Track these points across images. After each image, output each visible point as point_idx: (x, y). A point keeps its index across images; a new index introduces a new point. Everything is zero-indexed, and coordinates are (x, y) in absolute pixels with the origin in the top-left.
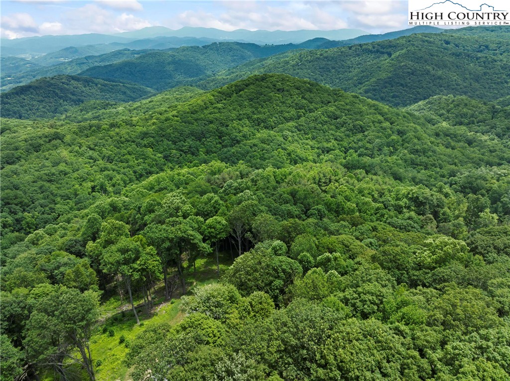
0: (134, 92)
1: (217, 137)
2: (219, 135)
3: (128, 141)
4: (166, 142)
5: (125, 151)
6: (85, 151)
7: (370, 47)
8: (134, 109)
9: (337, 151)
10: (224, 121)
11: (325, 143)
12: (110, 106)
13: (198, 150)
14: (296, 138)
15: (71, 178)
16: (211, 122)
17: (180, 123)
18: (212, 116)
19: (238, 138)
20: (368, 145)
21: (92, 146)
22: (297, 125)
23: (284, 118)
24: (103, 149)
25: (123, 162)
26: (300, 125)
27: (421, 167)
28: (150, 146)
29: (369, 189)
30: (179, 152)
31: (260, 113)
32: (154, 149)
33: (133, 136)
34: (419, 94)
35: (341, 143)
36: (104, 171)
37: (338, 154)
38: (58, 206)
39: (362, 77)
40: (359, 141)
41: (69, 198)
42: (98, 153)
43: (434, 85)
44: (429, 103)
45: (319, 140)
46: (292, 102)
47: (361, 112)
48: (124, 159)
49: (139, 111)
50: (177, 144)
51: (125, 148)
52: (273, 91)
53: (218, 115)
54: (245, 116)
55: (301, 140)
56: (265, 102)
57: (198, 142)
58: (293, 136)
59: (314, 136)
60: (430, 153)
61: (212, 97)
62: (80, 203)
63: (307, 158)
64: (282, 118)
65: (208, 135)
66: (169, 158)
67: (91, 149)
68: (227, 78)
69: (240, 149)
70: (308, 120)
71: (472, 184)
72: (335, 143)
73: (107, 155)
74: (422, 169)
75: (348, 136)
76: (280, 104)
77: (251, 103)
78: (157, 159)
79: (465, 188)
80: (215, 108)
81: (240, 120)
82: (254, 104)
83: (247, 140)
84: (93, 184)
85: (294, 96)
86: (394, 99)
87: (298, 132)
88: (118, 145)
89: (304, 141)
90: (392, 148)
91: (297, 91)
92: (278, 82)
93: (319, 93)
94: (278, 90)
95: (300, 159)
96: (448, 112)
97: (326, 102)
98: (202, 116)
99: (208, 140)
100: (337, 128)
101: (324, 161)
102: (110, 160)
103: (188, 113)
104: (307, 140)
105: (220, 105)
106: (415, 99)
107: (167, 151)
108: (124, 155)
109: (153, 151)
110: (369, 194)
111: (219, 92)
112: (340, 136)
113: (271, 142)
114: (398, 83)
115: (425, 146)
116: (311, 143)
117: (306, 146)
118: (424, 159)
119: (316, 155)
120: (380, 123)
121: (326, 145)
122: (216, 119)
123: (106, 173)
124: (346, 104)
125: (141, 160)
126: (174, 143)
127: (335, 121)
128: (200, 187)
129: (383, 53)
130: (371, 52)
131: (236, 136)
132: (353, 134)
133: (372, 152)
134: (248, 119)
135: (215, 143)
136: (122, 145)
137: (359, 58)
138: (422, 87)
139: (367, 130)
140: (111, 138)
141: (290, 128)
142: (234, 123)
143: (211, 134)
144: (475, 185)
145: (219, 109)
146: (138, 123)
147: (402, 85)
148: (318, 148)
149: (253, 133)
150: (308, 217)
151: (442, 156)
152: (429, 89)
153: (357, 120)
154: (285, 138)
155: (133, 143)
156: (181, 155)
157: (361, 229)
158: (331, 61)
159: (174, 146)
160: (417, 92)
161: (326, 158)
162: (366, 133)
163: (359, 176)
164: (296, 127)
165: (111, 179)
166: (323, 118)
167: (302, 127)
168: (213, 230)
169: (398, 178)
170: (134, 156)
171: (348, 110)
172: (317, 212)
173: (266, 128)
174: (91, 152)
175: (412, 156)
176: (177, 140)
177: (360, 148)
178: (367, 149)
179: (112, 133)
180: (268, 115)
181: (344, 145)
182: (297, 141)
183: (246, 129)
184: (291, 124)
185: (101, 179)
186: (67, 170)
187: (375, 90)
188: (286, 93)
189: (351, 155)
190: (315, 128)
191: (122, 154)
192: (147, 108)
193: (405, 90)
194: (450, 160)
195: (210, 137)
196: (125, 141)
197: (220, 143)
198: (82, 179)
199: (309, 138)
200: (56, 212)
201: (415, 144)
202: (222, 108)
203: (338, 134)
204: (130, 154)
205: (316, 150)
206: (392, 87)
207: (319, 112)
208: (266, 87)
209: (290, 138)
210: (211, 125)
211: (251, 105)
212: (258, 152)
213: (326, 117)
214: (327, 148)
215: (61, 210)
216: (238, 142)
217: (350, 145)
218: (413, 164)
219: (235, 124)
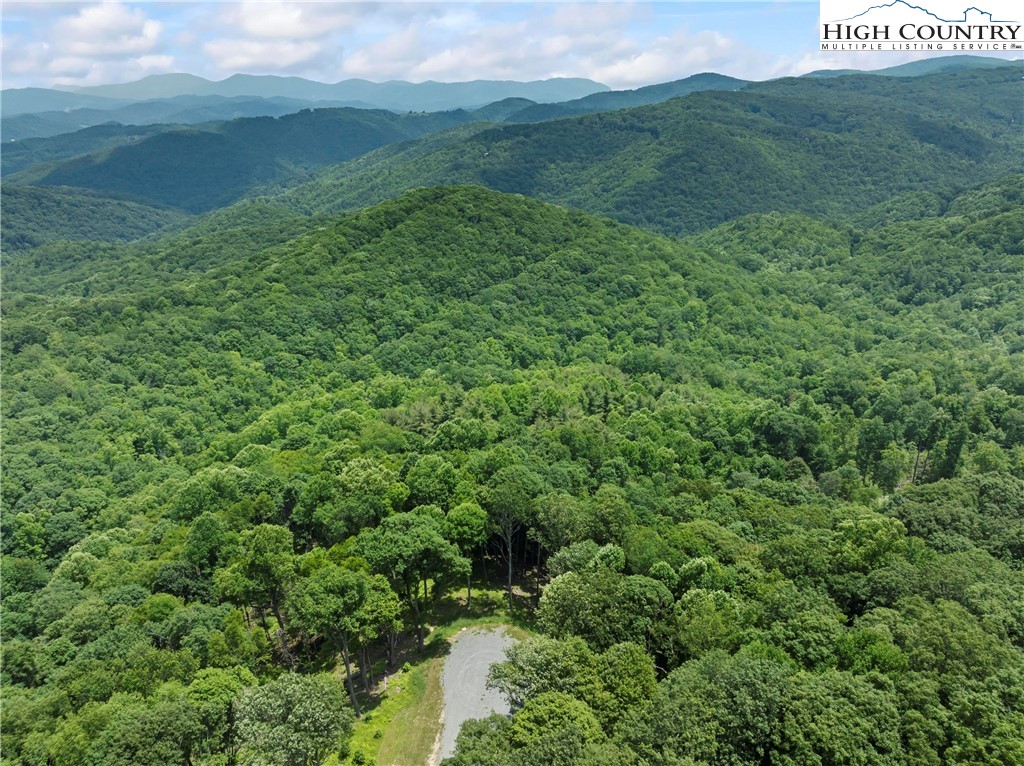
0: (143, 217)
1: (365, 320)
2: (368, 314)
3: (188, 339)
4: (266, 337)
5: (183, 360)
6: (103, 366)
7: (619, 121)
8: (162, 260)
9: (596, 337)
10: (375, 288)
11: (570, 321)
12: (102, 253)
13: (332, 349)
14: (517, 314)
15: (89, 428)
16: (349, 290)
17: (287, 294)
18: (350, 276)
19: (408, 320)
20: (650, 321)
21: (114, 355)
22: (515, 288)
23: (487, 273)
24: (139, 359)
25: (185, 385)
26: (520, 288)
27: (748, 357)
28: (234, 346)
29: (680, 413)
30: (295, 356)
31: (440, 266)
32: (243, 352)
33: (196, 329)
34: (715, 208)
35: (600, 318)
36: (151, 406)
37: (599, 341)
38: (83, 491)
39: (608, 178)
40: (631, 312)
41: (99, 472)
42: (129, 367)
43: (741, 191)
44: (739, 227)
45: (558, 315)
46: (500, 243)
47: (628, 257)
48: (186, 377)
49: (175, 264)
50: (288, 338)
51: (184, 353)
52: (460, 222)
53: (360, 275)
54: (414, 274)
55: (527, 316)
56: (448, 245)
57: (329, 333)
58: (510, 311)
59: (548, 307)
60: (760, 330)
61: (343, 239)
62: (121, 480)
63: (542, 353)
64: (485, 276)
65: (347, 318)
66: (277, 369)
67: (113, 361)
68: (342, 184)
69: (415, 344)
70: (535, 277)
71: (843, 387)
72: (590, 319)
73: (151, 371)
74: (749, 361)
75: (610, 304)
76: (477, 247)
77: (422, 246)
78: (255, 373)
79: (832, 394)
80: (351, 260)
81: (405, 282)
82: (427, 250)
83: (423, 322)
84: (135, 435)
85: (502, 230)
86: (670, 220)
87: (520, 302)
88: (169, 350)
89: (533, 318)
90: (691, 323)
91: (503, 219)
92: (467, 202)
93: (546, 221)
94: (470, 219)
95: (530, 354)
96: (775, 245)
97: (561, 239)
98: (330, 278)
99: (349, 327)
100: (589, 289)
101: (575, 356)
102: (156, 382)
103: (298, 272)
104: (536, 315)
105: (361, 255)
106: (709, 218)
107: (270, 355)
108: (184, 369)
109: (242, 356)
110: (682, 422)
111: (355, 227)
112: (595, 305)
113: (472, 324)
114: (675, 189)
115: (751, 317)
116: (544, 321)
117: (536, 329)
118: (752, 343)
119: (559, 346)
120: (665, 276)
121: (573, 324)
122: (358, 283)
123: (156, 410)
124: (600, 243)
125: (224, 377)
126: (283, 336)
127: (583, 275)
128: (384, 436)
129: (641, 130)
130: (621, 128)
131: (402, 316)
132: (618, 299)
133: (660, 333)
134: (420, 280)
135: (362, 331)
136: (177, 348)
137: (599, 141)
138: (720, 195)
139: (643, 290)
140: (151, 335)
141: (503, 295)
142: (394, 290)
143: (354, 313)
144: (848, 389)
145: (361, 262)
146: (196, 297)
147: (683, 192)
148: (560, 331)
149: (432, 307)
150: (600, 481)
151: (780, 334)
152: (732, 197)
153: (624, 272)
154: (497, 314)
155: (197, 343)
156: (300, 361)
157: (719, 505)
158: (546, 147)
159: (282, 343)
160: (712, 204)
161: (577, 351)
162: (642, 297)
163: (652, 385)
164: (514, 293)
165: (170, 422)
166: (562, 271)
167: (524, 292)
168: (466, 528)
169: (716, 384)
170: (205, 370)
171: (605, 254)
172: (614, 471)
173: (457, 295)
174: (115, 368)
175: (731, 337)
176: (288, 331)
177: (635, 326)
178: (647, 328)
179: (151, 324)
180: (458, 271)
181: (606, 322)
182: (520, 320)
183: (419, 301)
184: (504, 286)
185: (152, 425)
186: (77, 410)
187: (634, 203)
188: (485, 224)
189: (622, 342)
190: (549, 292)
191: (180, 367)
192: (192, 257)
193: (687, 202)
194: (795, 340)
195: (351, 321)
196: (182, 340)
197: (373, 332)
198: (111, 428)
199: (540, 313)
200: (83, 504)
201: (731, 315)
202: (365, 259)
203: (592, 301)
204: (196, 367)
205: (557, 335)
206: (665, 196)
207: (554, 261)
208: (447, 215)
209: (506, 315)
210: (352, 297)
211: (423, 251)
212: (451, 347)
213: (566, 270)
214: (576, 329)
215: (92, 499)
216: (410, 328)
217: (617, 322)
218: (732, 352)
219: (397, 292)
